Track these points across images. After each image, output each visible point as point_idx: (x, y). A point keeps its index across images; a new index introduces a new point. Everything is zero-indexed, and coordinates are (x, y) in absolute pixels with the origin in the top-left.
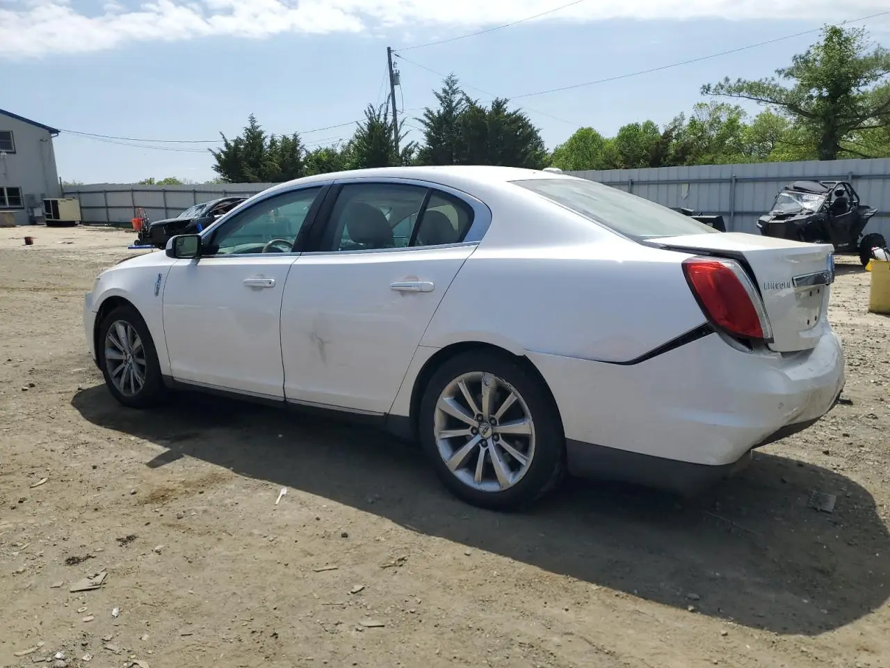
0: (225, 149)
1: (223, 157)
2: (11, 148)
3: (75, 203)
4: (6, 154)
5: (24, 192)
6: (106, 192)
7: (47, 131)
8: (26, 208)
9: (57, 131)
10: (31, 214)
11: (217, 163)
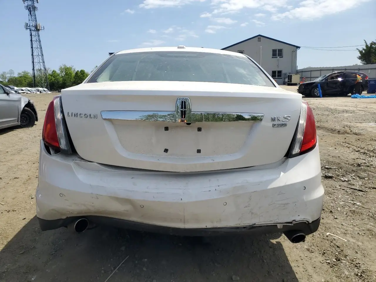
0: (365, 48)
1: (364, 51)
2: (281, 55)
3: (298, 76)
4: (279, 58)
5: (283, 72)
6: (311, 71)
7: (296, 48)
8: (283, 78)
9: (299, 47)
10: (284, 81)
11: (360, 55)
